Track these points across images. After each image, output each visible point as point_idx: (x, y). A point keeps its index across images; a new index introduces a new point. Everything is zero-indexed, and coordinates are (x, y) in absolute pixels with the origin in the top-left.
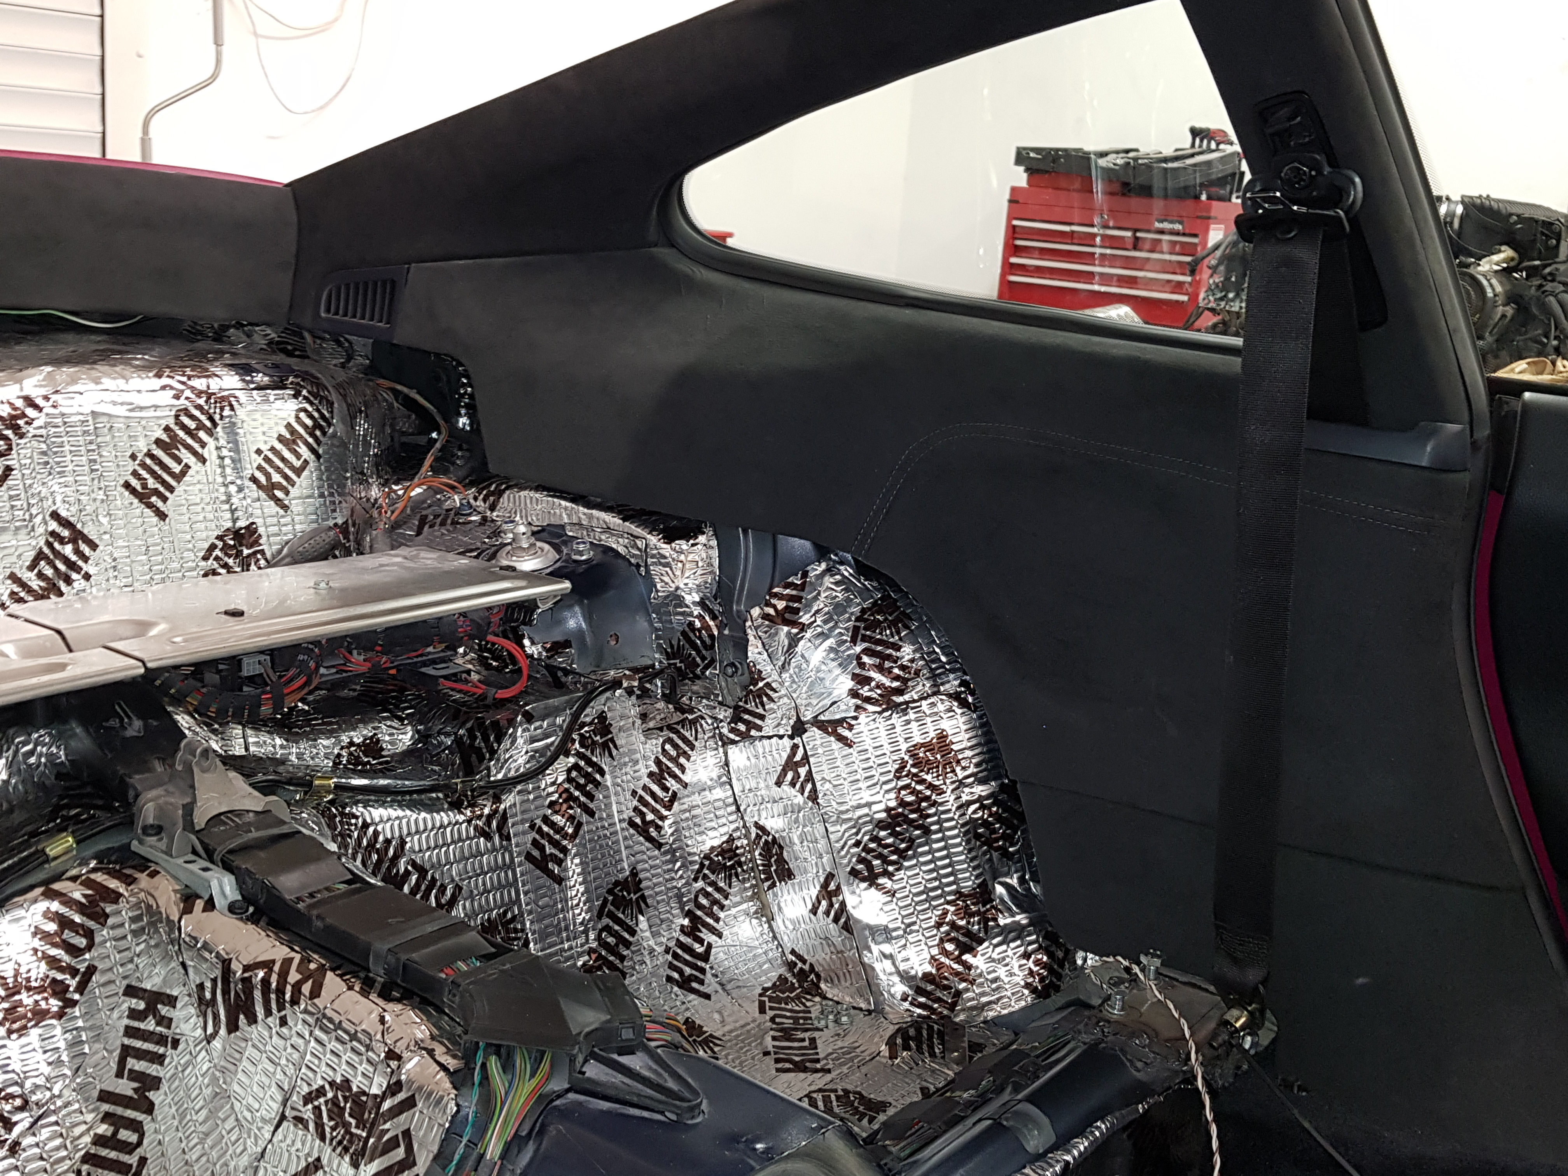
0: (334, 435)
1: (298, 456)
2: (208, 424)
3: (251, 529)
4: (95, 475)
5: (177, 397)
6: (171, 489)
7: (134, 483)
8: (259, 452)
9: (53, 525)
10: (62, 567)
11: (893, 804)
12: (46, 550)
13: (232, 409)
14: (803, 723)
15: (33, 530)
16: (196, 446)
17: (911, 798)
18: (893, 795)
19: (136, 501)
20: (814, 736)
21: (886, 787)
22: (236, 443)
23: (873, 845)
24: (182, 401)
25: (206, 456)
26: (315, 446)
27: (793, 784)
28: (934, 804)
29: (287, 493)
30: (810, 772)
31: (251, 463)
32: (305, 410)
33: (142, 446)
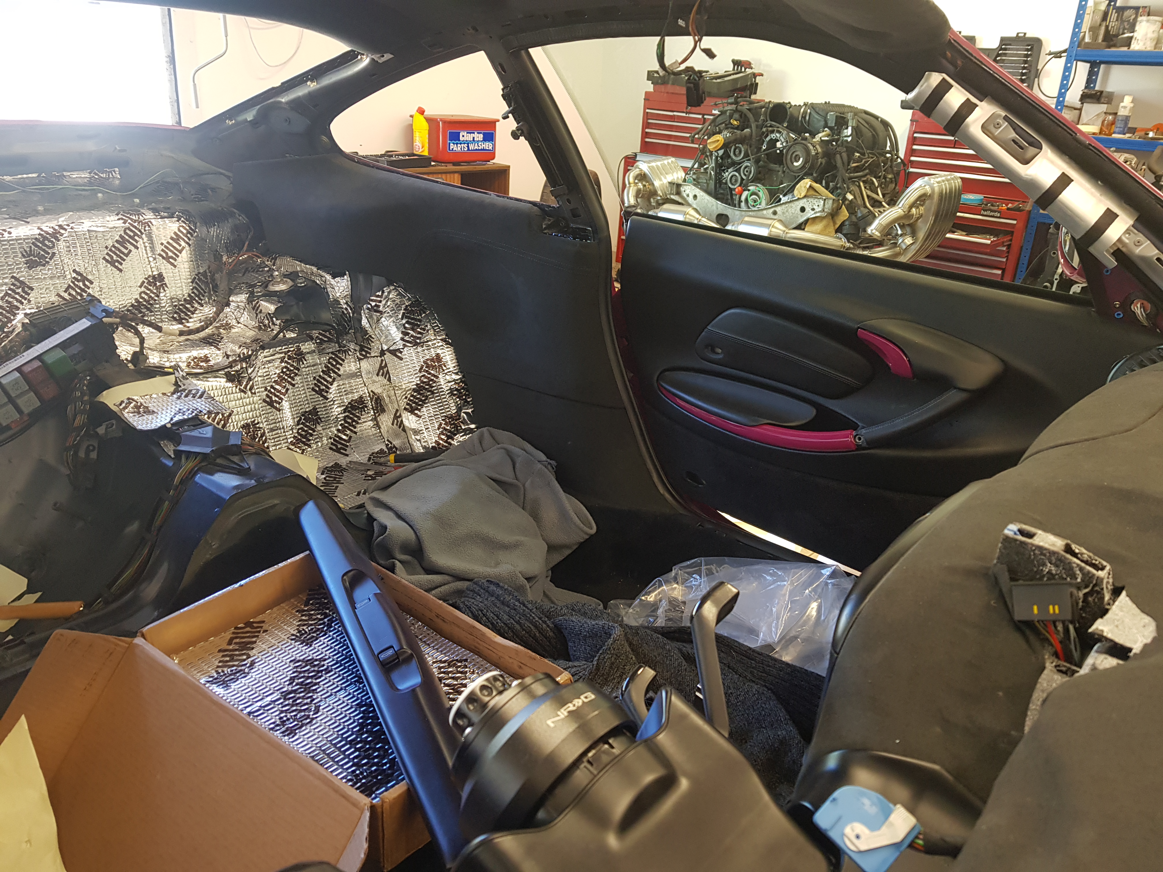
0: (197, 236)
1: (180, 245)
2: (139, 233)
3: (160, 275)
4: (90, 255)
5: (124, 223)
6: (124, 260)
7: (107, 257)
8: (162, 244)
9: (74, 275)
10: (79, 291)
11: (419, 382)
12: (72, 285)
13: (149, 226)
14: (384, 351)
15: (65, 277)
16: (134, 243)
17: (425, 380)
18: (418, 379)
19: (109, 265)
20: (388, 356)
21: (416, 376)
22: (152, 240)
23: (412, 398)
24: (127, 224)
25: (139, 246)
26: (188, 241)
27: (382, 375)
28: (435, 382)
29: (175, 260)
30: (388, 370)
31: (159, 249)
32: (183, 227)
33: (110, 243)
